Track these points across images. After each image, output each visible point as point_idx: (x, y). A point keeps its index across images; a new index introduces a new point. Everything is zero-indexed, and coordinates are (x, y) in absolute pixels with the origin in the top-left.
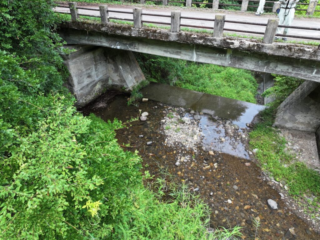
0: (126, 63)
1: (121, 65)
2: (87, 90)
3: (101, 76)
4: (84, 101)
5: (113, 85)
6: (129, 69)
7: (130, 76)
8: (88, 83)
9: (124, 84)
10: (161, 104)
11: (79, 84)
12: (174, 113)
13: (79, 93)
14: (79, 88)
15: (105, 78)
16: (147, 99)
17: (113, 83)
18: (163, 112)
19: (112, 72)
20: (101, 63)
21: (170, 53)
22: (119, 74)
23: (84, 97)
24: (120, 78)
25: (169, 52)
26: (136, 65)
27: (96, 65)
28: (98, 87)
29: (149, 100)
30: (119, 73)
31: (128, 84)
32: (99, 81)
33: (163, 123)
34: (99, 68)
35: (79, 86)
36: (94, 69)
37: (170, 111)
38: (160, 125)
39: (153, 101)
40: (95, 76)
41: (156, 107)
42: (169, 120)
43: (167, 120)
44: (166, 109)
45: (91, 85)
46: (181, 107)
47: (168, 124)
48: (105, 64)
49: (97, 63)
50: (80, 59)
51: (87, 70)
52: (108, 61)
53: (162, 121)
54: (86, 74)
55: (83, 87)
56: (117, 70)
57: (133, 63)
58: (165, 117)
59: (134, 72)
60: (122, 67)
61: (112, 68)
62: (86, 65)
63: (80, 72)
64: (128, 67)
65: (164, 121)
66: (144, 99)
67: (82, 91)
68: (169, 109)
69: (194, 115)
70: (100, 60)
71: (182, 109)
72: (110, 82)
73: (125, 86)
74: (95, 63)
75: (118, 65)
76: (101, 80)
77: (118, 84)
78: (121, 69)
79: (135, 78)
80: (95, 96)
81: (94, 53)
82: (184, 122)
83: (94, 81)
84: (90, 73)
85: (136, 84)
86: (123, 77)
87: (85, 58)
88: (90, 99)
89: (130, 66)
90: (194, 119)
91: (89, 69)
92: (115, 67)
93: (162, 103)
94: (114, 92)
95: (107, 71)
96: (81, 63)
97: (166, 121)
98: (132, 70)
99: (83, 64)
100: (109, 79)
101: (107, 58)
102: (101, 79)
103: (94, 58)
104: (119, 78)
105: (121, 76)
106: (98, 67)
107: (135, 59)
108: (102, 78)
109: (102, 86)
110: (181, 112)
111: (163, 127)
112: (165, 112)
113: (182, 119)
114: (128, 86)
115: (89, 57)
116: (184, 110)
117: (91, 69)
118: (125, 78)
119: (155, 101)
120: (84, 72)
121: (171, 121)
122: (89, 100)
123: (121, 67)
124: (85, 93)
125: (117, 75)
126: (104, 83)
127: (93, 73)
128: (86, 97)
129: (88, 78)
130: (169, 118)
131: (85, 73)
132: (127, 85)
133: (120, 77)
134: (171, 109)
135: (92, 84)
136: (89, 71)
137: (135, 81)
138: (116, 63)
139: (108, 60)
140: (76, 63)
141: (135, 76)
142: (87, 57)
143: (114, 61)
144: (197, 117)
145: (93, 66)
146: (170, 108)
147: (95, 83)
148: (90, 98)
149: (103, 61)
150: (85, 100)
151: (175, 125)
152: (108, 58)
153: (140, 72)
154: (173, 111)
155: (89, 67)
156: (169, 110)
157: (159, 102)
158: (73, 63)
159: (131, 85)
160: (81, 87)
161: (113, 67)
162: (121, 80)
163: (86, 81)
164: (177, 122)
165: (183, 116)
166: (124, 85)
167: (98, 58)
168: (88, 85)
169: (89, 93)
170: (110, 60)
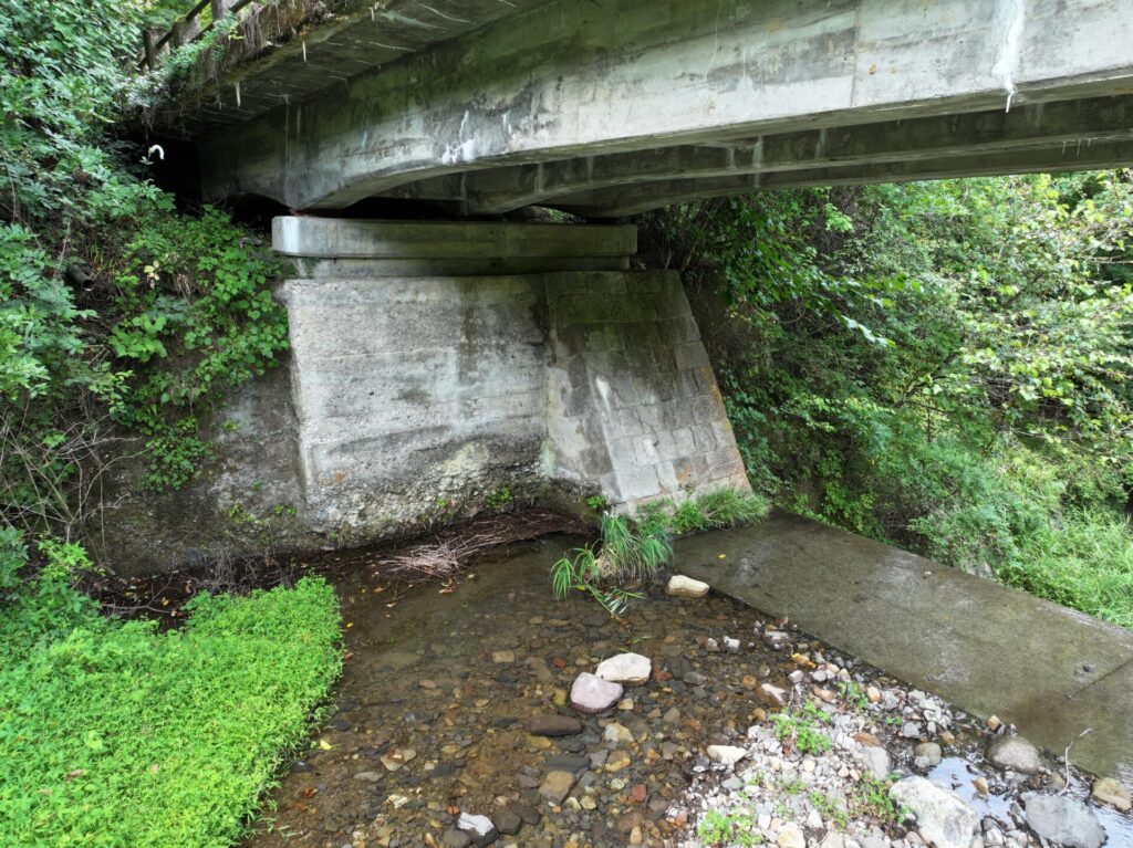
0: (644, 376)
1: (608, 378)
2: (383, 465)
3: (490, 416)
4: (353, 520)
5: (556, 483)
6: (655, 410)
7: (649, 443)
8: (399, 426)
9: (603, 480)
10: (777, 636)
11: (334, 414)
12: (844, 720)
13: (326, 463)
14: (334, 441)
15: (514, 431)
16: (700, 587)
17: (555, 471)
18: (767, 687)
19: (562, 407)
20: (503, 349)
21: (762, 79)
22: (589, 421)
23: (355, 497)
24: (588, 446)
25: (748, 68)
26: (704, 403)
27: (468, 350)
28: (464, 466)
29: (711, 593)
30: (587, 414)
31: (620, 482)
32: (475, 439)
33: (716, 776)
34: (486, 372)
35: (335, 429)
36: (452, 369)
37: (826, 693)
38: (689, 779)
39: (735, 602)
40: (456, 407)
41: (734, 643)
42: (777, 761)
43: (760, 761)
44: (796, 675)
45: (416, 444)
46: (930, 690)
47: (753, 790)
48: (527, 362)
49: (479, 341)
50: (374, 294)
51: (403, 359)
52: (549, 352)
53: (714, 749)
54: (398, 378)
55: (363, 441)
56: (580, 401)
57: (686, 386)
58: (753, 731)
59: (683, 433)
60: (614, 389)
61: (564, 391)
62: (403, 333)
63: (356, 355)
64: (653, 399)
65: (728, 754)
66: (678, 582)
67: (348, 460)
68: (818, 676)
69: (1027, 786)
70: (500, 334)
71: (930, 704)
72: (546, 467)
73: (608, 493)
74: (463, 339)
75: (590, 372)
76: (487, 437)
77: (577, 477)
78: (599, 396)
79: (680, 463)
80: (429, 512)
81: (467, 289)
82: (911, 825)
83: (440, 429)
84: (422, 380)
85: (680, 499)
86: (601, 439)
87: (408, 297)
88: (398, 518)
89: (664, 398)
90: (1024, 827)
91: (422, 358)
92: (575, 385)
93: (788, 629)
94: (551, 517)
95: (535, 402)
96: (371, 313)
97: (744, 762)
98: (667, 419)
99: (384, 319)
100: (545, 445)
101: (547, 338)
102: (487, 431)
103: (468, 313)
104: (585, 446)
105: (593, 435)
106: (482, 365)
107: (706, 371)
108: (499, 430)
109: (489, 470)
110: (911, 730)
111: (696, 803)
112: (777, 692)
113: (896, 790)
114: (618, 493)
115: (435, 297)
116: (945, 721)
117: (431, 363)
118: (611, 449)
119: (747, 607)
120: (382, 363)
121: (788, 777)
122: (388, 523)
123: (603, 387)
124: (366, 474)
125: (580, 430)
126: (502, 459)
127: (446, 386)
128: (368, 499)
129: (402, 404)
130: (786, 749)
131: (390, 371)
132: (613, 484)
133: (589, 440)
134: (831, 684)
135: (427, 443)
136: (419, 370)
137: (671, 480)
138: (583, 361)
139: (553, 348)
140: (338, 302)
141: (684, 453)
142: (422, 297)
143: (573, 350)
144: (1061, 811)
145: (452, 351)
146: (831, 671)
147: (444, 440)
148: (397, 512)
149: (518, 345)
150: (362, 515)
151: (815, 820)
152: (553, 334)
153: (722, 443)
154: (848, 704)
155: (421, 349)
156: (821, 684)
157: (773, 619)
158: (320, 296)
159: (637, 494)
160: (346, 437)
161: (566, 383)
162: (592, 454)
163: (387, 416)
164: (842, 809)
165: (921, 762)
166: (600, 488)
167: (492, 320)
168: (392, 439)
169: (396, 486)
170: (561, 349)
